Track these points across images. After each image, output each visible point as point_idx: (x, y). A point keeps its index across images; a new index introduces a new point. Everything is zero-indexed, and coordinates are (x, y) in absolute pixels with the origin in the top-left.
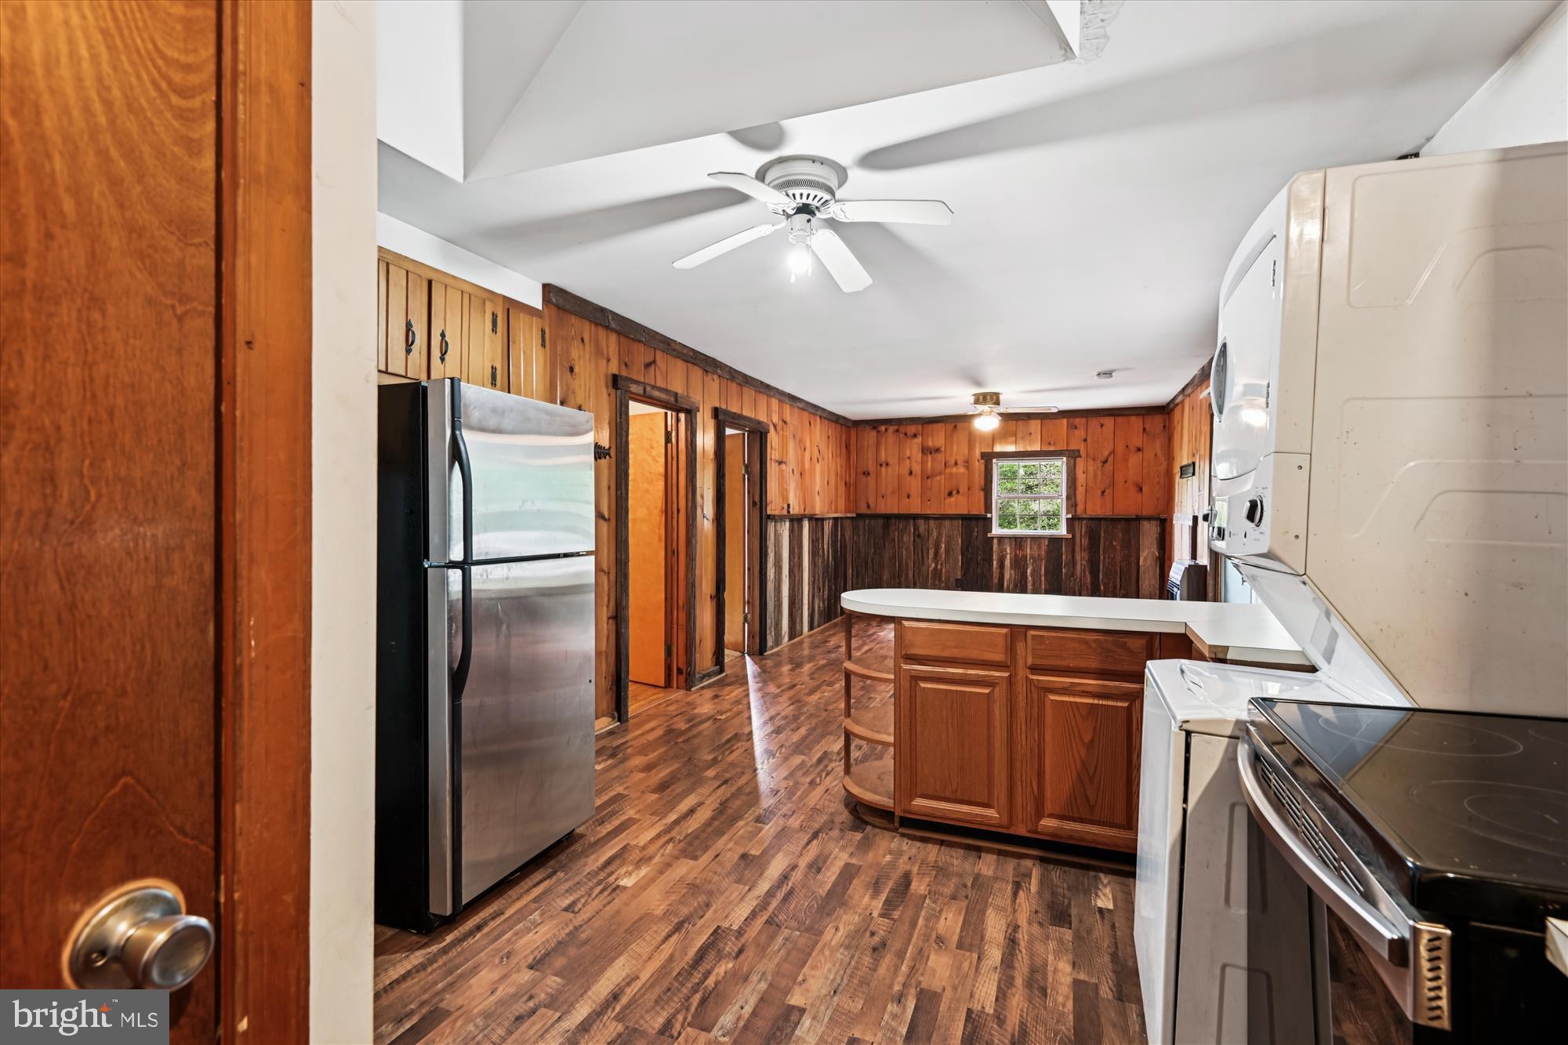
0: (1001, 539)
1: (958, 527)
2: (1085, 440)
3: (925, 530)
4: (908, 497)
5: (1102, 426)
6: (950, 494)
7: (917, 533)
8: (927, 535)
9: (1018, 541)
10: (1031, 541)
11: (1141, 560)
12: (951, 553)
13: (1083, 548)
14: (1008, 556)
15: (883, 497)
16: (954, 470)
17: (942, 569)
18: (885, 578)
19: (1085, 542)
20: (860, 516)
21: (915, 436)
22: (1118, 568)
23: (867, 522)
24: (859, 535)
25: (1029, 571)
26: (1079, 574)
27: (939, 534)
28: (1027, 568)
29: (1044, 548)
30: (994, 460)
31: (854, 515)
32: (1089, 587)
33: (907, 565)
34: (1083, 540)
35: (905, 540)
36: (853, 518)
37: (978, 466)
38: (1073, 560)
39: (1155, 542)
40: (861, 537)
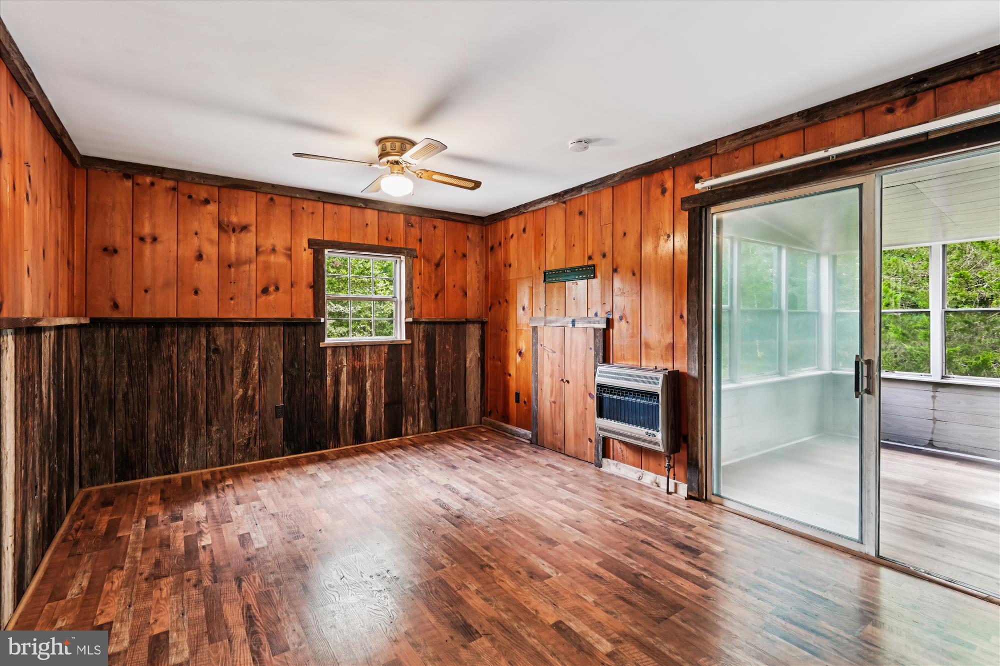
0: (336, 348)
1: (279, 336)
2: (420, 240)
3: (226, 341)
4: (196, 293)
5: (435, 227)
6: (265, 291)
7: (212, 346)
8: (229, 348)
9: (356, 350)
10: (370, 350)
11: (468, 362)
12: (269, 371)
13: (420, 354)
14: (345, 369)
15: (146, 291)
16: (272, 259)
17: (253, 397)
18: (152, 422)
19: (422, 347)
20: (97, 323)
21: (207, 202)
22: (450, 371)
23: (112, 332)
24: (94, 356)
25: (368, 384)
26: (417, 382)
27: (251, 346)
28: (366, 381)
29: (383, 356)
30: (326, 251)
31: (84, 321)
32: (427, 394)
33: (195, 397)
34: (420, 345)
35: (191, 359)
36: (81, 326)
37: (306, 256)
38: (412, 368)
39: (478, 344)
40: (101, 359)
